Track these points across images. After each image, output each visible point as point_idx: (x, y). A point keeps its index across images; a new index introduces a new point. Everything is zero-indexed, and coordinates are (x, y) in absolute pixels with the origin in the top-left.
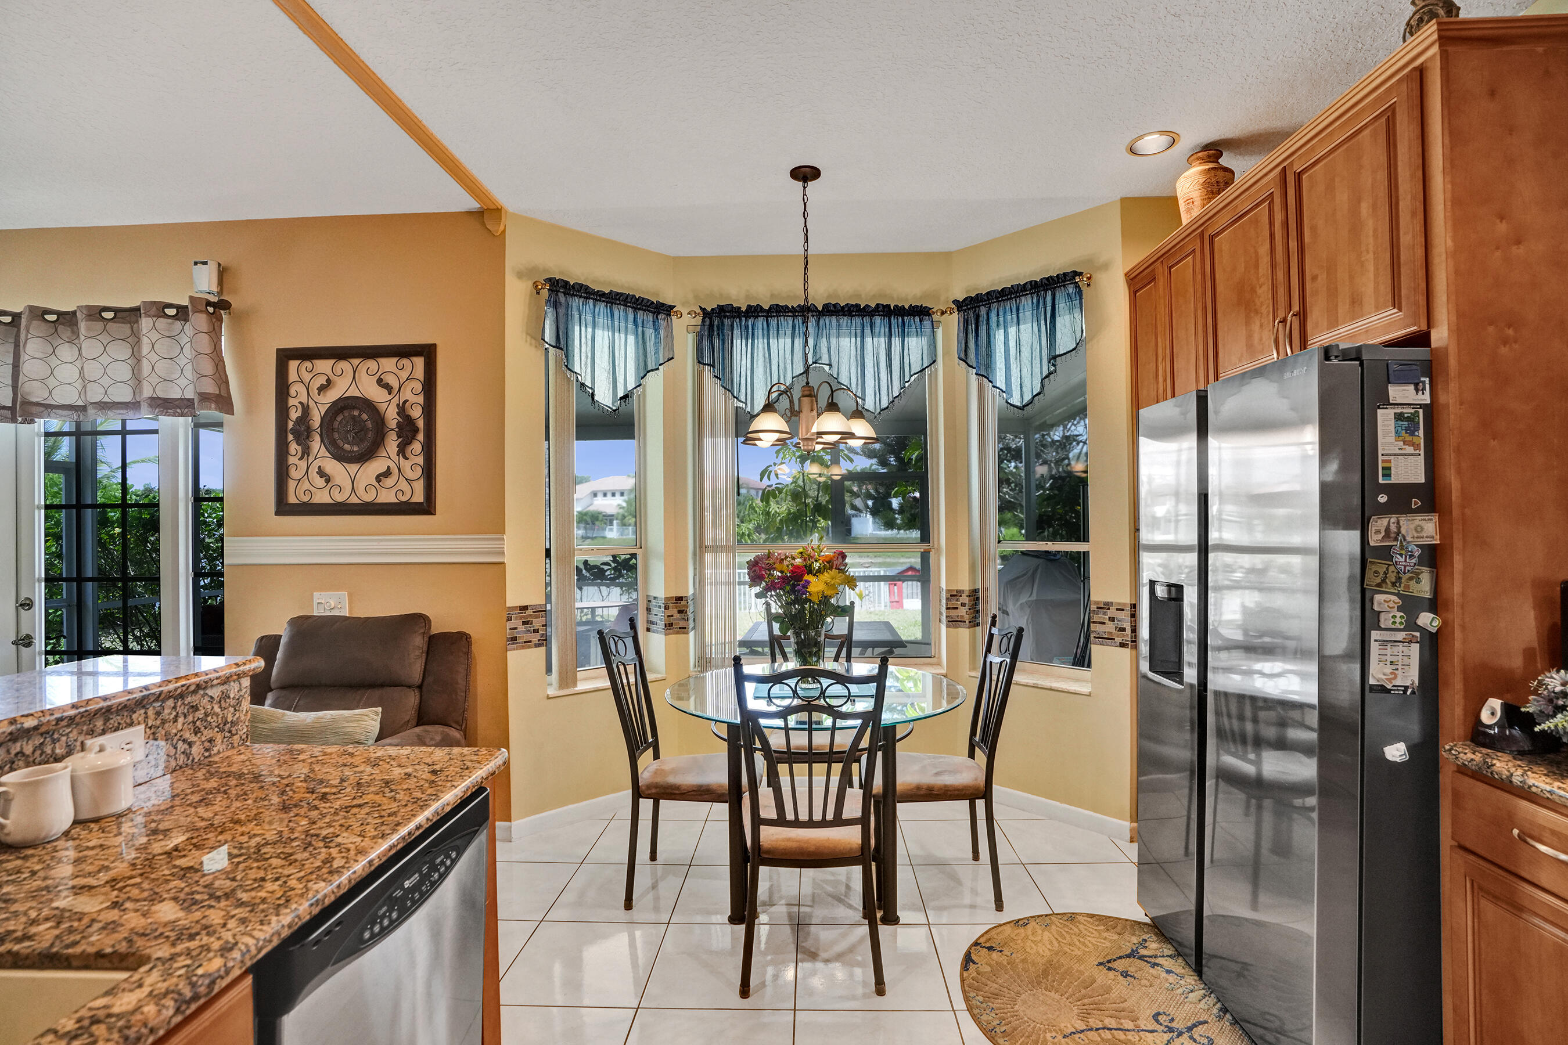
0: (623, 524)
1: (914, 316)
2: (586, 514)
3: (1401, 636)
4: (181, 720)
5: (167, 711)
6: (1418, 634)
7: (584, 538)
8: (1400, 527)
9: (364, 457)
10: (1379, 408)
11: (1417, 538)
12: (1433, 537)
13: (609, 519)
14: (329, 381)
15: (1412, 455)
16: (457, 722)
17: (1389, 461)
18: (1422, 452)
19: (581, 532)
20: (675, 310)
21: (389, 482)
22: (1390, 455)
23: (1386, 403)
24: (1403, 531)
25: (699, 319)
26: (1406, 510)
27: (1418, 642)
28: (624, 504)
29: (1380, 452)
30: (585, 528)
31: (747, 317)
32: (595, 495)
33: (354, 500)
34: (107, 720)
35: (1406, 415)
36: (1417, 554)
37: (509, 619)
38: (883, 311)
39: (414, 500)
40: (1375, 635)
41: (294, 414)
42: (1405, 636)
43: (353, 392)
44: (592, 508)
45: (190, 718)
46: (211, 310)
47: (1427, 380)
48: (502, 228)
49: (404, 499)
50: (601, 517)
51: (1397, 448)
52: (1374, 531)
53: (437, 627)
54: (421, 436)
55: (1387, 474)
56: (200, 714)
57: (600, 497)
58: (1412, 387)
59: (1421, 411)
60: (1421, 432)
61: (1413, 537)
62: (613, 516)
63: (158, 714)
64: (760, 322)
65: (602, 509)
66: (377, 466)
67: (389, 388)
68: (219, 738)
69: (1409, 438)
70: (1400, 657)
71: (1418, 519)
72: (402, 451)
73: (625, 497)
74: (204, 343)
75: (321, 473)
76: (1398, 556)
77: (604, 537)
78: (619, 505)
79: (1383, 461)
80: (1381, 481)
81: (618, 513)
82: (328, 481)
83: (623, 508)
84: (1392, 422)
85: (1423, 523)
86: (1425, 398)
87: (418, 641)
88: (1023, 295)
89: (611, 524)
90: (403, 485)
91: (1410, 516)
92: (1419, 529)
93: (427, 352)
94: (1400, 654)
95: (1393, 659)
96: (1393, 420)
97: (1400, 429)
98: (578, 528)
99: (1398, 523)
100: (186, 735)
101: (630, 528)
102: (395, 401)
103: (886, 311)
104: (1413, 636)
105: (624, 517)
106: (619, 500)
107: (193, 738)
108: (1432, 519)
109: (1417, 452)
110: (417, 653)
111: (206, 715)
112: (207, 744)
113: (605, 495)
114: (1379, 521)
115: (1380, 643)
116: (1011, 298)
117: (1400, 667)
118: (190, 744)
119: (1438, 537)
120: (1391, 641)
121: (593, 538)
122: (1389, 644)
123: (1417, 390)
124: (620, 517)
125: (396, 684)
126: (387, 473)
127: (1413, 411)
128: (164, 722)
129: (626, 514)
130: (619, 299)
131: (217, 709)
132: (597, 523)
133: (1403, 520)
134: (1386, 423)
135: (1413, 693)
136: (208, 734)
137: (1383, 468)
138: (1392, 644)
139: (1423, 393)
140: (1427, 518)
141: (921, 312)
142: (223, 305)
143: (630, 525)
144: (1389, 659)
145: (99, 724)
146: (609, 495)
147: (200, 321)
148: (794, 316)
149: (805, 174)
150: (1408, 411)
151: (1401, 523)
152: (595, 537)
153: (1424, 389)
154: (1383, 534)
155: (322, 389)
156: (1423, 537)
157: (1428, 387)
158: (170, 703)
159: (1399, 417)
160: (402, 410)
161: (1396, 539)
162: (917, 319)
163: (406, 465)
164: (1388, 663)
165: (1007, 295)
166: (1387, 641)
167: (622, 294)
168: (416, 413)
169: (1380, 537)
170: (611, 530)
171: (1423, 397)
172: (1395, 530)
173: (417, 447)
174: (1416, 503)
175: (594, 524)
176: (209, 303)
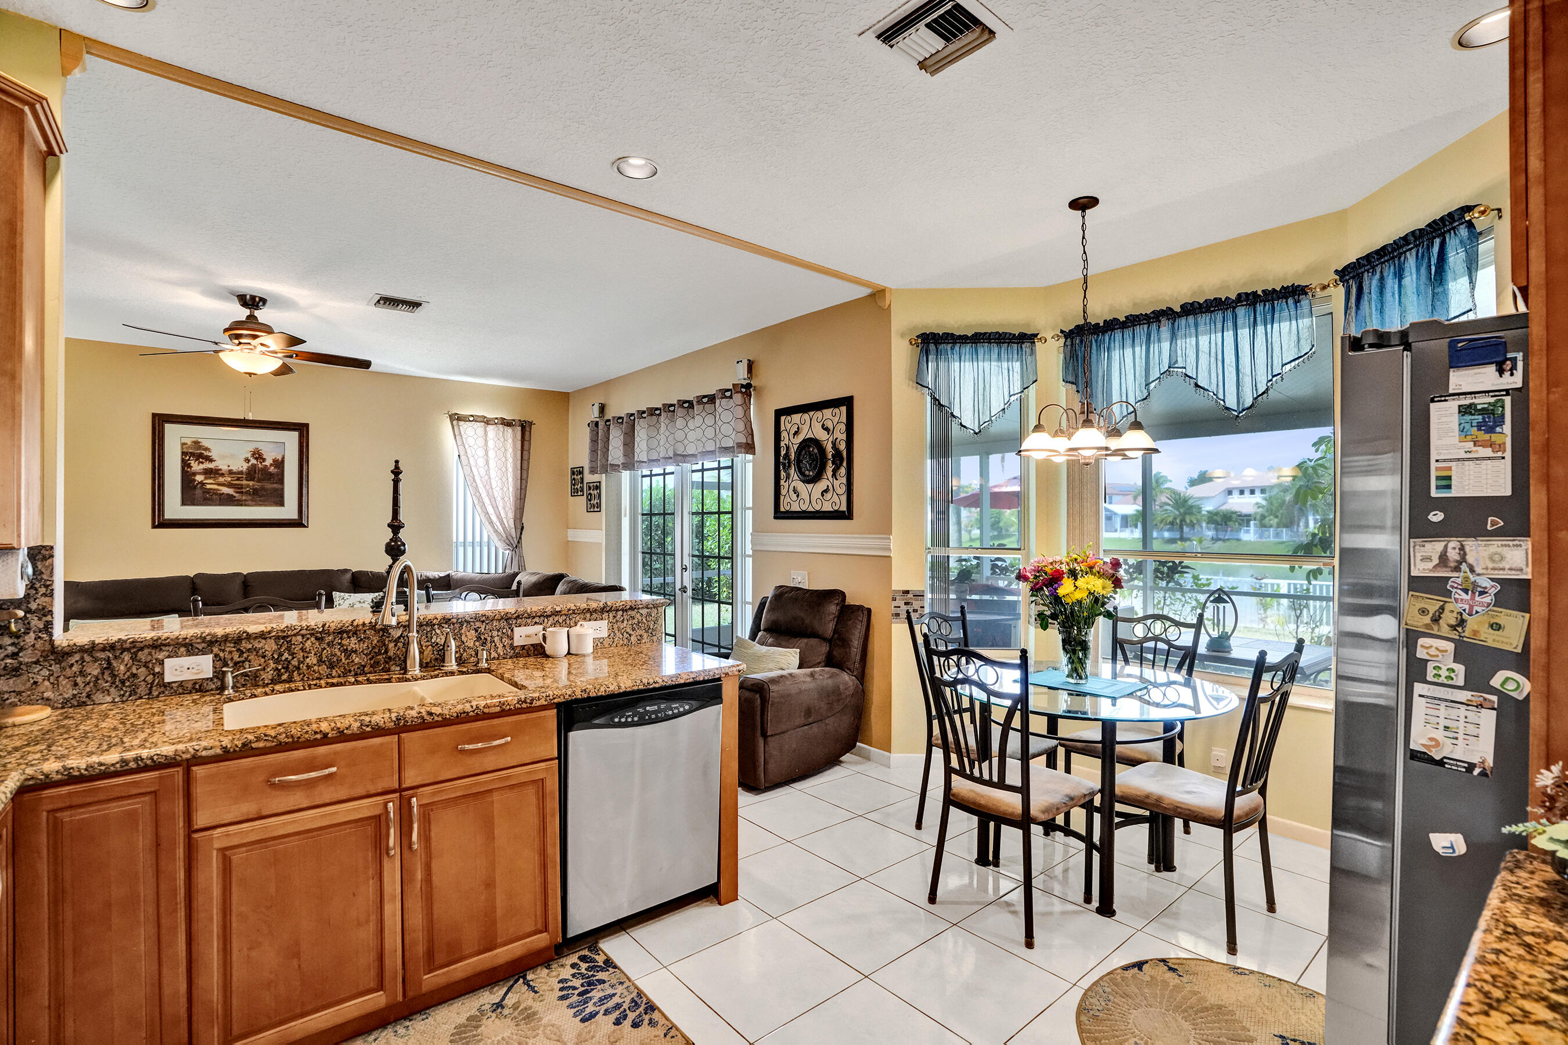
0: (1263, 525)
1: (1287, 299)
2: (1217, 514)
3: (1464, 696)
4: (626, 622)
5: (618, 617)
6: (1495, 698)
7: (1215, 540)
8: (1465, 554)
9: (815, 480)
10: (1432, 401)
11: (1494, 569)
12: (1521, 570)
13: (1244, 520)
14: (798, 428)
15: (1489, 458)
16: (850, 669)
17: (1450, 469)
18: (1508, 454)
19: (1210, 533)
20: (1039, 337)
21: (828, 496)
22: (1451, 460)
23: (1445, 396)
24: (1470, 559)
25: (1063, 340)
26: (1480, 532)
27: (1494, 709)
28: (1264, 503)
29: (1434, 456)
30: (1216, 529)
31: (1104, 332)
32: (1230, 492)
33: (811, 509)
34: (591, 615)
35: (1479, 407)
36: (1493, 591)
37: (894, 599)
38: (1247, 300)
39: (841, 509)
40: (1419, 688)
41: (783, 453)
42: (1470, 697)
43: (810, 435)
44: (1224, 508)
45: (630, 622)
46: (743, 390)
47: (1520, 356)
48: (887, 303)
49: (836, 508)
50: (1234, 516)
51: (1462, 452)
52: (1419, 557)
53: (850, 600)
54: (845, 464)
55: (1446, 482)
56: (635, 621)
57: (1236, 494)
58: (1492, 369)
59: (1508, 400)
60: (1507, 428)
61: (1487, 569)
62: (1250, 515)
63: (614, 617)
64: (1118, 334)
65: (1236, 508)
66: (822, 485)
67: (827, 429)
68: (645, 635)
69: (1483, 436)
70: (1461, 724)
71: (1496, 545)
72: (834, 475)
73: (1267, 495)
74: (740, 412)
75: (795, 491)
76: (1459, 591)
77: (1239, 540)
78: (1257, 504)
79: (1437, 469)
80: (1434, 493)
81: (1256, 513)
82: (798, 496)
83: (1263, 507)
84: (1456, 417)
85: (1505, 551)
86: (1515, 381)
87: (833, 609)
88: (1408, 250)
89: (1248, 526)
90: (836, 498)
91: (1481, 542)
92: (1497, 558)
93: (848, 402)
94: (1462, 719)
95: (1448, 723)
96: (1457, 415)
97: (1467, 426)
98: (1209, 529)
99: (1462, 548)
100: (628, 630)
101: (1271, 529)
102: (831, 439)
103: (1250, 299)
104: (1485, 699)
105: (1263, 517)
106: (1258, 498)
107: (631, 632)
108: (1520, 546)
109: (1500, 454)
110: (832, 617)
111: (639, 622)
112: (639, 637)
113: (1242, 492)
114: (1427, 544)
115: (1429, 700)
116: (1393, 258)
117: (1461, 736)
118: (630, 635)
119: (1530, 570)
120: (1446, 700)
121: (1224, 540)
122: (1443, 704)
123: (1501, 372)
124: (1258, 517)
125: (814, 635)
126: (826, 491)
127: (1492, 400)
128: (617, 621)
129: (1266, 514)
130: (983, 339)
131: (644, 620)
132: (1231, 523)
133: (1470, 544)
134: (1444, 419)
135: (1483, 774)
136: (639, 632)
137: (1438, 478)
138: (1447, 704)
139: (1512, 374)
140: (1511, 543)
141: (1294, 293)
142: (748, 386)
143: (1271, 526)
144: (1443, 723)
145: (588, 615)
146: (1247, 493)
147: (738, 398)
148: (1149, 324)
149: (1083, 204)
150: (1482, 401)
151: (1467, 549)
152: (1228, 540)
153: (1514, 368)
154: (1436, 561)
155: (796, 433)
156: (1504, 569)
157: (1520, 365)
158: (620, 613)
159: (1464, 410)
160: (834, 444)
161: (1457, 569)
162: (1291, 301)
163: (836, 483)
164: (1441, 727)
165: (1390, 253)
166: (1440, 699)
167: (985, 333)
168: (842, 447)
169: (1430, 565)
170: (1248, 532)
171: (1512, 379)
172: (1457, 558)
173: (843, 471)
174: (1493, 522)
175: (1226, 525)
176: (742, 386)
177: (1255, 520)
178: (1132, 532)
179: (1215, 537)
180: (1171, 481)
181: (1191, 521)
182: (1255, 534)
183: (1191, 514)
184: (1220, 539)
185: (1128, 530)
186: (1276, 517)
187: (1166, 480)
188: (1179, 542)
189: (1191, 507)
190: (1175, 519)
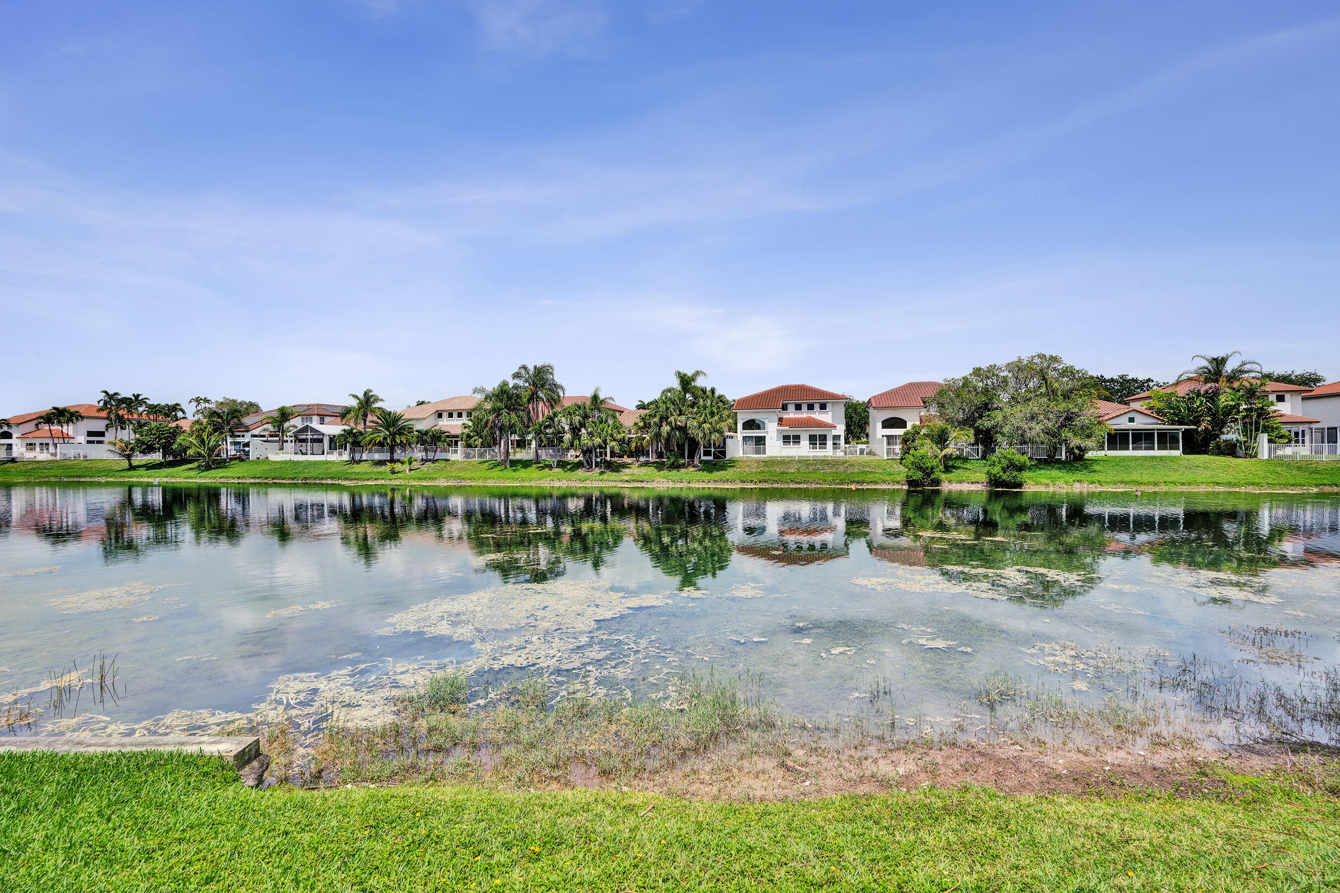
177: (462, 440)
178: (340, 454)
179: (425, 458)
180: (382, 400)
181: (401, 441)
182: (462, 455)
183: (400, 434)
184: (430, 460)
185: (336, 453)
186: (481, 437)
187: (377, 400)
188: (389, 464)
189: (403, 428)
190: (385, 439)
